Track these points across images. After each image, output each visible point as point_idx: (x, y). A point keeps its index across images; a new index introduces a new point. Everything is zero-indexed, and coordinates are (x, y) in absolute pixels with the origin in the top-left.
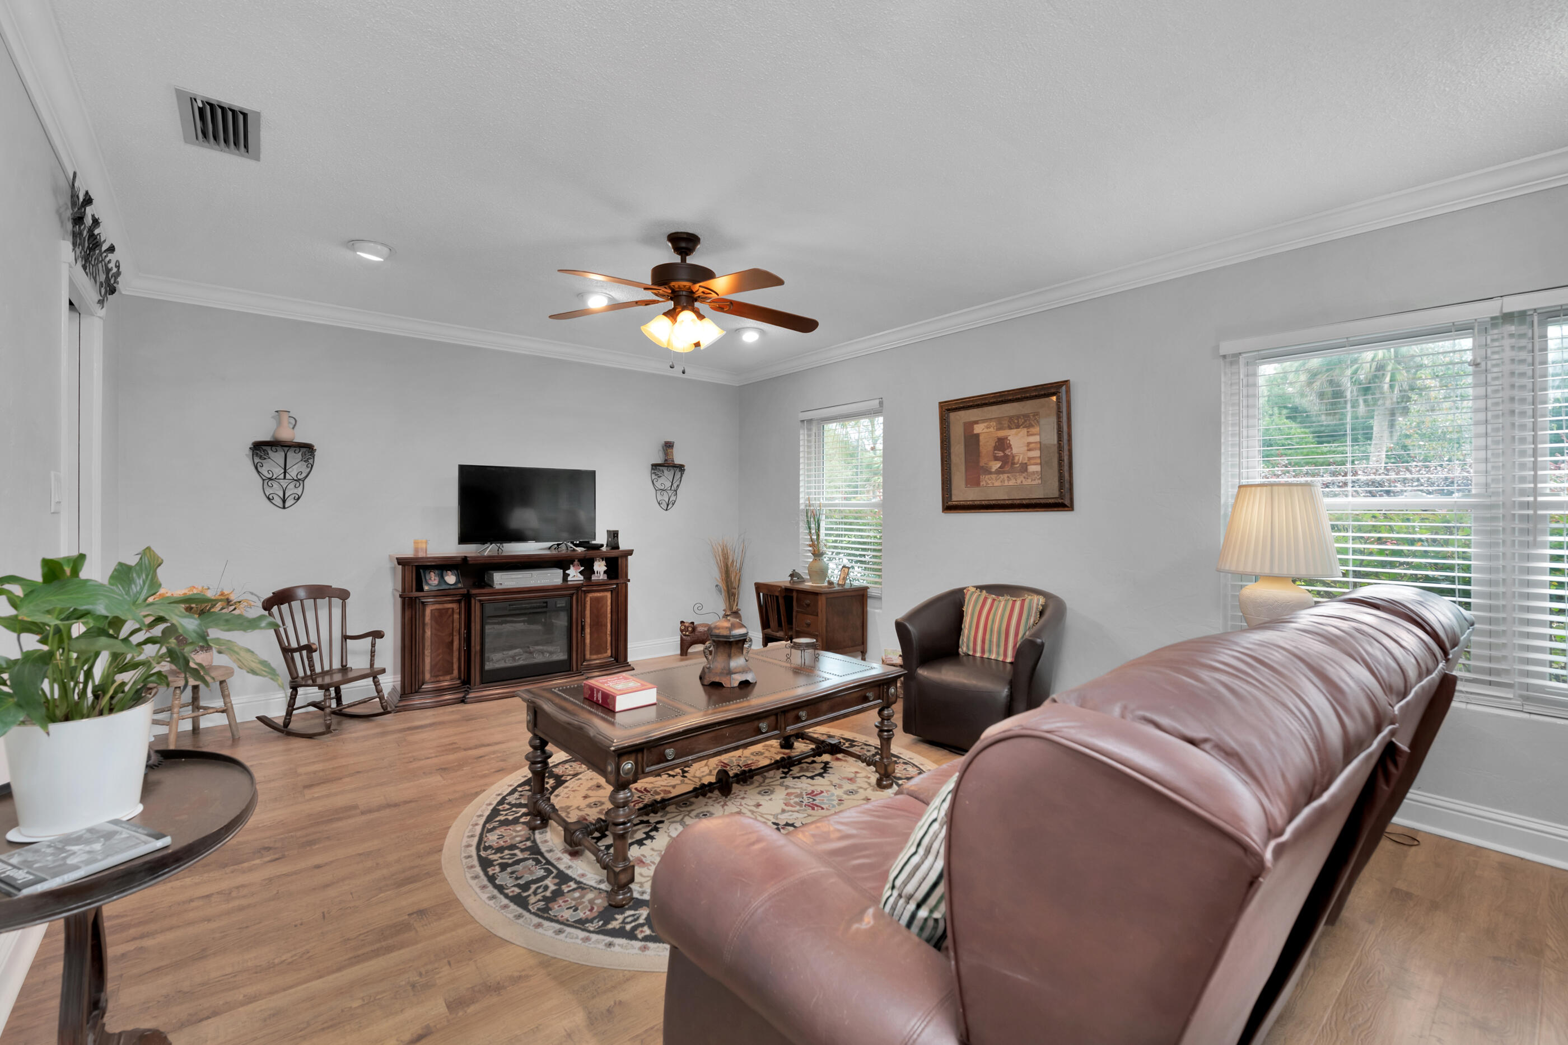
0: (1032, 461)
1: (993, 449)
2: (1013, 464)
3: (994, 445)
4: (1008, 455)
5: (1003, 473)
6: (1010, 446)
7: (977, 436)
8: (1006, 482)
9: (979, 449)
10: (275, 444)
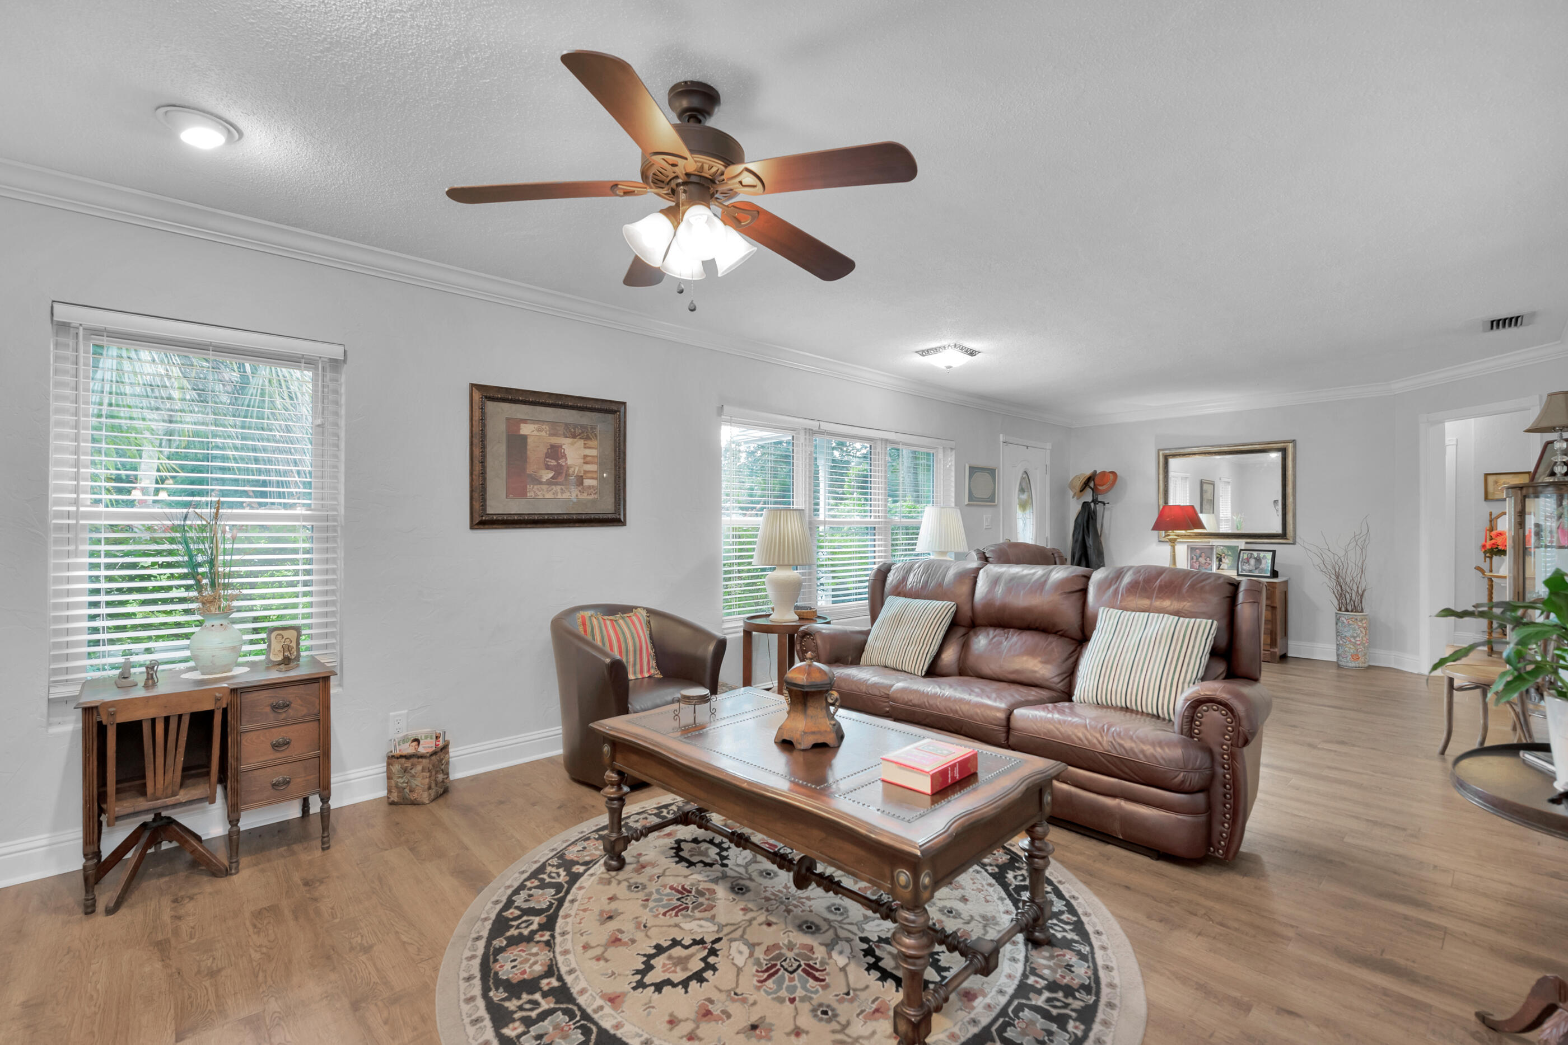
0: (589, 475)
1: (544, 456)
2: (567, 475)
3: (546, 451)
4: (561, 466)
5: (556, 484)
6: (564, 456)
7: (524, 438)
8: (559, 494)
9: (526, 453)
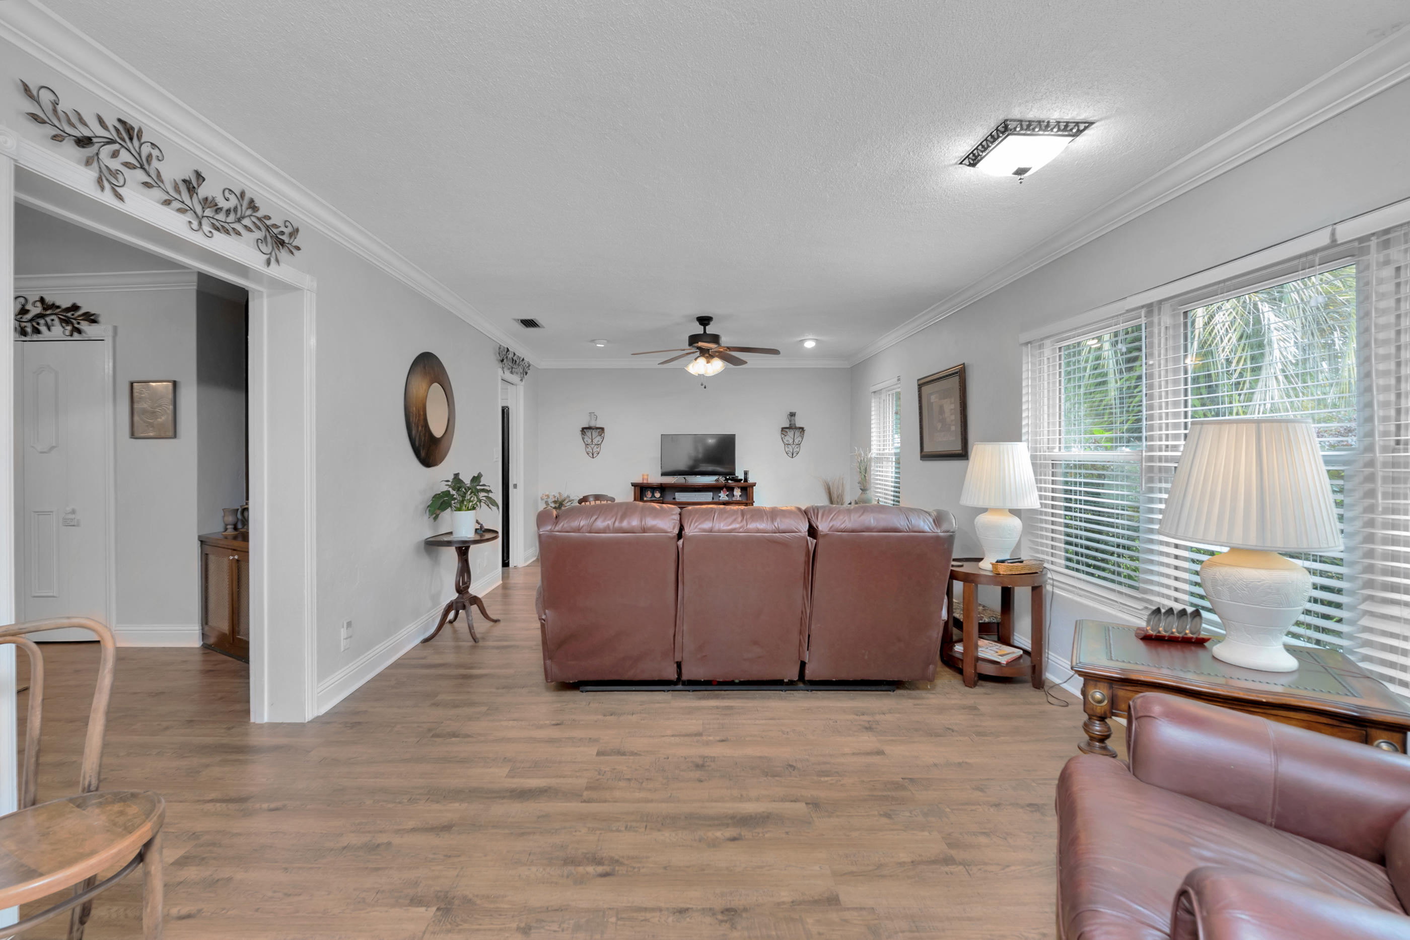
6: (944, 412)
7: (932, 404)
10: (590, 428)
